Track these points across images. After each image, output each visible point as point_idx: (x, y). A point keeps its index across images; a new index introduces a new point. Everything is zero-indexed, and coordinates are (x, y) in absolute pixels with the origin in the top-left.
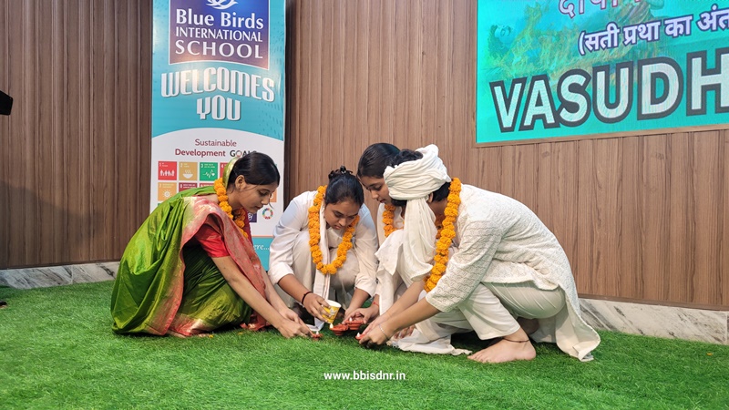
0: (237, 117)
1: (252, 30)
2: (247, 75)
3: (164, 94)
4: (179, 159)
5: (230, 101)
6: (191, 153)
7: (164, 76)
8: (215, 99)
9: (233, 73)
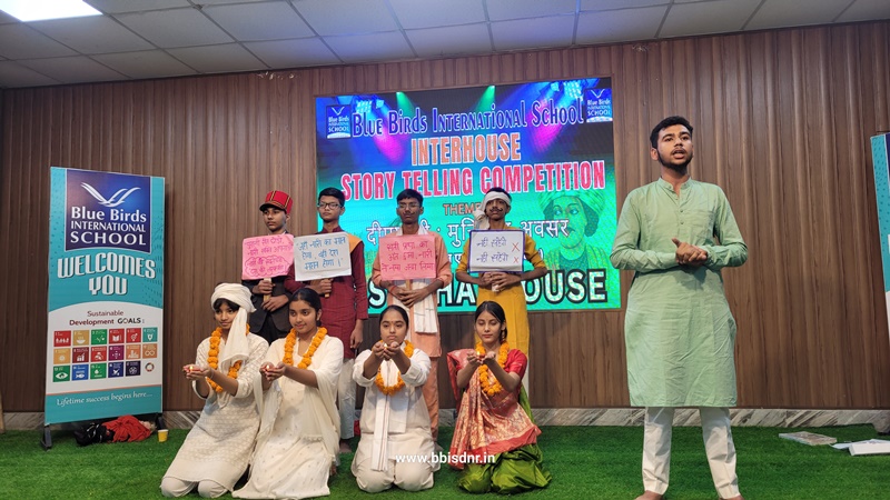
0: (124, 292)
1: (136, 223)
2: (133, 259)
3: (60, 275)
4: (73, 328)
5: (118, 279)
6: (84, 323)
7: (60, 261)
8: (105, 278)
9: (121, 257)
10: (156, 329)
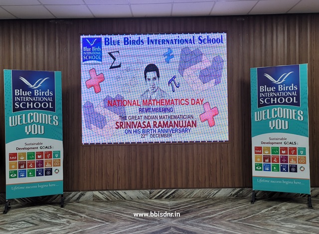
0: (43, 133)
1: (48, 97)
2: (46, 115)
4: (18, 152)
5: (39, 126)
6: (23, 149)
7: (10, 118)
9: (40, 114)
10: (59, 151)
